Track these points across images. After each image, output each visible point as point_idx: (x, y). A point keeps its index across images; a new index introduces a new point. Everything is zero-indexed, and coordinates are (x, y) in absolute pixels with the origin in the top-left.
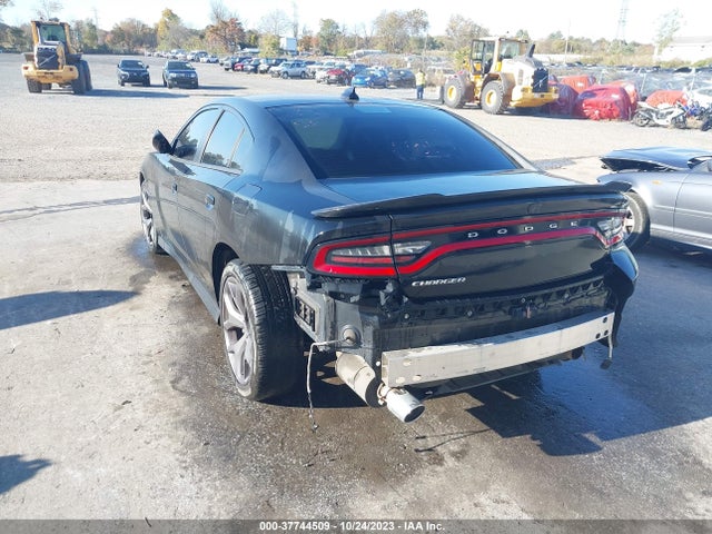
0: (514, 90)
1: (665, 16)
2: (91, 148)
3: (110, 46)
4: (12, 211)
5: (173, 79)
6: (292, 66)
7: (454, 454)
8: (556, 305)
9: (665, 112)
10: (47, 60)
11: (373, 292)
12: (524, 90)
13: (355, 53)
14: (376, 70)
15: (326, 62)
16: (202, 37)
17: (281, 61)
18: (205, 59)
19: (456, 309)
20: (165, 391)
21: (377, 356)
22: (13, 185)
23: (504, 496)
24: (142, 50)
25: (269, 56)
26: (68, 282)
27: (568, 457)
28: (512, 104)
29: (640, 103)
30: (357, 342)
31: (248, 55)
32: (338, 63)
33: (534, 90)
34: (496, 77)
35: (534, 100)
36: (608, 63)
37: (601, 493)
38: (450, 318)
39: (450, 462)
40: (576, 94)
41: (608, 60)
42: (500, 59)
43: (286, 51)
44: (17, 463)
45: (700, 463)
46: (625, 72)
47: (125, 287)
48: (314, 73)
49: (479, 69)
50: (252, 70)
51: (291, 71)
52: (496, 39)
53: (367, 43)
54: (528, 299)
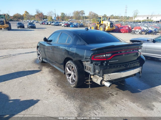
0: (106, 27)
1: (135, 11)
2: (17, 42)
3: (13, 19)
4: (6, 56)
5: (30, 27)
6: (56, 23)
7: (115, 94)
8: (132, 65)
9: (137, 31)
10: (1, 23)
11: (103, 63)
12: (108, 27)
13: (69, 20)
14: (75, 24)
15: (63, 22)
16: (34, 17)
17: (53, 22)
18: (35, 22)
19: (117, 66)
20: (56, 87)
21: (103, 75)
22: (3, 50)
23: (126, 100)
24: (20, 20)
25: (50, 21)
26: (25, 69)
27: (136, 93)
28: (106, 30)
29: (132, 29)
30: (99, 73)
31: (45, 21)
32: (66, 22)
33: (110, 27)
34: (102, 25)
35: (110, 29)
36: (124, 21)
37: (143, 98)
38: (116, 68)
39: (115, 95)
40: (119, 28)
41: (124, 20)
42: (103, 21)
43: (54, 20)
44: (33, 101)
45: (159, 93)
46: (128, 23)
47: (38, 69)
48: (61, 25)
49: (98, 23)
50: (47, 24)
51: (56, 24)
52: (102, 16)
53: (72, 18)
54: (128, 64)
